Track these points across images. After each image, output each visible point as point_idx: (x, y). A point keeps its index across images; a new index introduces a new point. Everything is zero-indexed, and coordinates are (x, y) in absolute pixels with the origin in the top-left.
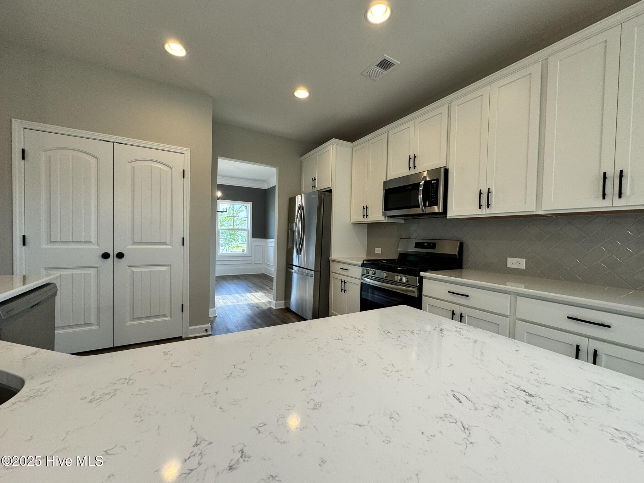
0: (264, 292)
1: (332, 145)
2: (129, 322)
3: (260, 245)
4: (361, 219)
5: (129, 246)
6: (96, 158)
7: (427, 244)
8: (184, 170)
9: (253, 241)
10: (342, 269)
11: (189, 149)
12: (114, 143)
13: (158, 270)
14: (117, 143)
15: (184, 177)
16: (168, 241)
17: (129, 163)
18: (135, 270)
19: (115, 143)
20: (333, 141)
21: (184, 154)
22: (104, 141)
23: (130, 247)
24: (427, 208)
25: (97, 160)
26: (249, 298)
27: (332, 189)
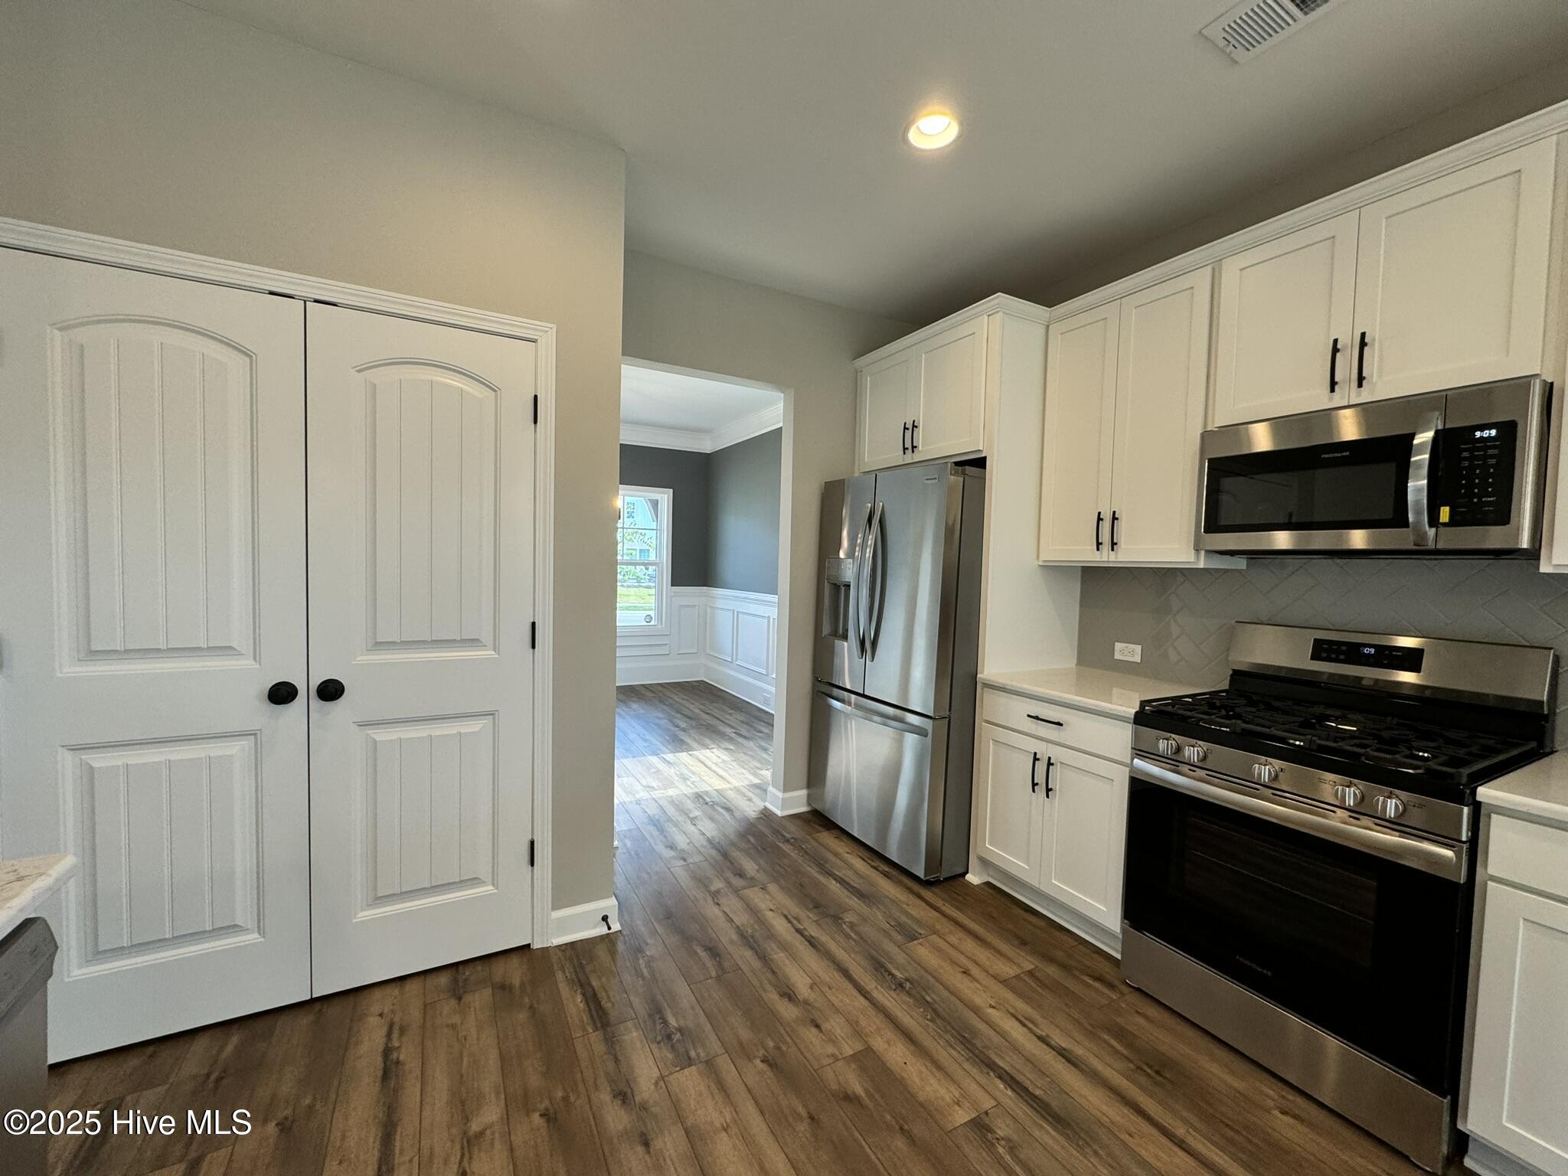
0: (726, 749)
1: (989, 316)
2: (363, 910)
3: (695, 604)
4: (1089, 555)
5: (360, 658)
6: (248, 355)
7: (1373, 651)
8: (536, 397)
9: (673, 594)
10: (1037, 718)
11: (552, 325)
12: (305, 302)
13: (455, 732)
14: (316, 301)
15: (535, 422)
16: (486, 636)
17: (359, 371)
18: (381, 735)
19: (307, 303)
20: (996, 301)
21: (534, 341)
22: (272, 293)
23: (364, 659)
24: (1442, 530)
25: (248, 360)
26: (691, 771)
27: (985, 458)
